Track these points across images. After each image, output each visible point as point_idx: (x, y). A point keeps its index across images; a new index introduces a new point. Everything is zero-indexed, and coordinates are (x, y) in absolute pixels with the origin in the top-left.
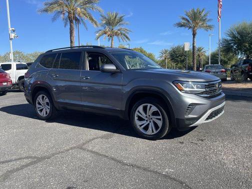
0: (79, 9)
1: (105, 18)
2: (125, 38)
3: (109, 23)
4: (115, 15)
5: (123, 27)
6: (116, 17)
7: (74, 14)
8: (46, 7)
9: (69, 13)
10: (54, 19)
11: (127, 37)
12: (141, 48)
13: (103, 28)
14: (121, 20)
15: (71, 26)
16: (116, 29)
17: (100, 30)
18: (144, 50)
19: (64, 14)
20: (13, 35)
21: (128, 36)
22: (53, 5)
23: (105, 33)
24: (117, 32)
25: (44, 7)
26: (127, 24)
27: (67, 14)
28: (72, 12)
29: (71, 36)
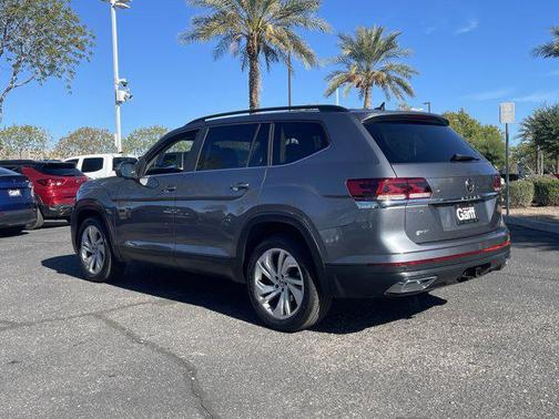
0: (270, 27)
1: (351, 43)
2: (401, 89)
3: (361, 54)
4: (374, 33)
5: (394, 62)
6: (377, 39)
7: (259, 40)
8: (196, 27)
9: (249, 37)
10: (218, 53)
11: (405, 88)
12: (462, 112)
13: (343, 68)
14: (390, 44)
15: (252, 67)
16: (376, 68)
17: (337, 73)
18: (472, 117)
19: (239, 40)
20: (122, 95)
21: (409, 84)
22: (211, 24)
23: (350, 79)
24: (378, 76)
25: (192, 28)
26: (406, 55)
27: (244, 41)
28: (255, 35)
29: (251, 92)
